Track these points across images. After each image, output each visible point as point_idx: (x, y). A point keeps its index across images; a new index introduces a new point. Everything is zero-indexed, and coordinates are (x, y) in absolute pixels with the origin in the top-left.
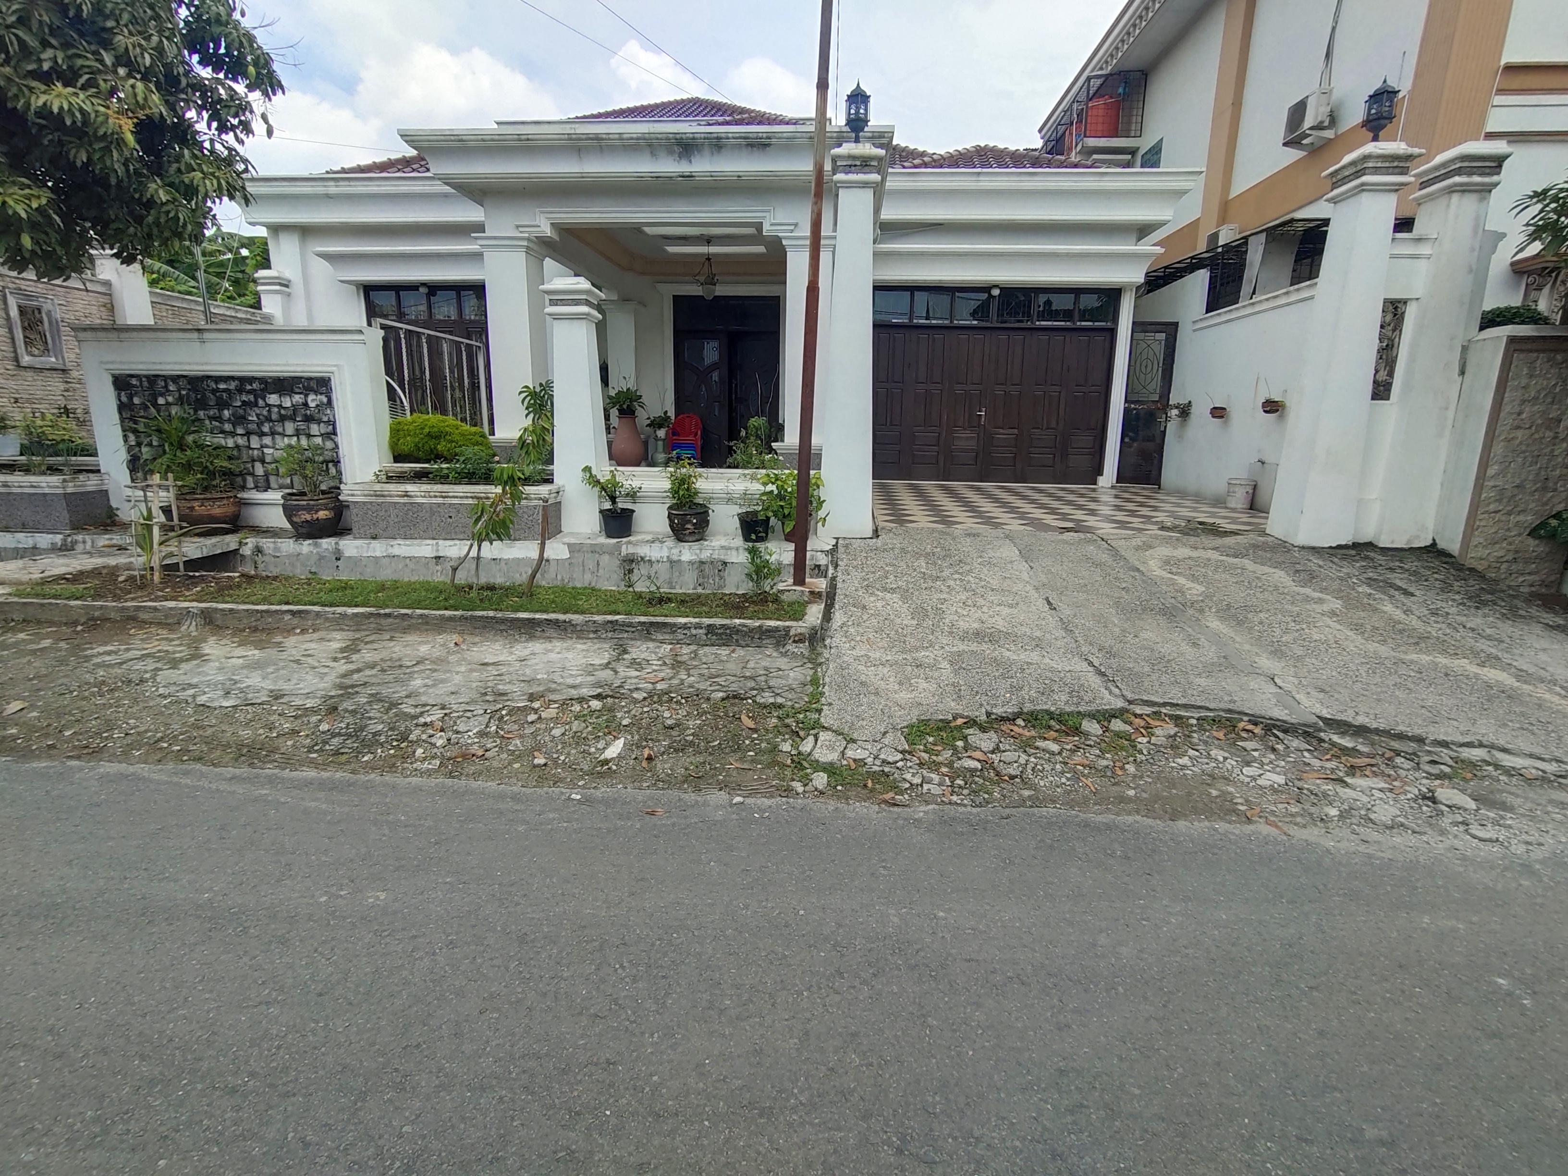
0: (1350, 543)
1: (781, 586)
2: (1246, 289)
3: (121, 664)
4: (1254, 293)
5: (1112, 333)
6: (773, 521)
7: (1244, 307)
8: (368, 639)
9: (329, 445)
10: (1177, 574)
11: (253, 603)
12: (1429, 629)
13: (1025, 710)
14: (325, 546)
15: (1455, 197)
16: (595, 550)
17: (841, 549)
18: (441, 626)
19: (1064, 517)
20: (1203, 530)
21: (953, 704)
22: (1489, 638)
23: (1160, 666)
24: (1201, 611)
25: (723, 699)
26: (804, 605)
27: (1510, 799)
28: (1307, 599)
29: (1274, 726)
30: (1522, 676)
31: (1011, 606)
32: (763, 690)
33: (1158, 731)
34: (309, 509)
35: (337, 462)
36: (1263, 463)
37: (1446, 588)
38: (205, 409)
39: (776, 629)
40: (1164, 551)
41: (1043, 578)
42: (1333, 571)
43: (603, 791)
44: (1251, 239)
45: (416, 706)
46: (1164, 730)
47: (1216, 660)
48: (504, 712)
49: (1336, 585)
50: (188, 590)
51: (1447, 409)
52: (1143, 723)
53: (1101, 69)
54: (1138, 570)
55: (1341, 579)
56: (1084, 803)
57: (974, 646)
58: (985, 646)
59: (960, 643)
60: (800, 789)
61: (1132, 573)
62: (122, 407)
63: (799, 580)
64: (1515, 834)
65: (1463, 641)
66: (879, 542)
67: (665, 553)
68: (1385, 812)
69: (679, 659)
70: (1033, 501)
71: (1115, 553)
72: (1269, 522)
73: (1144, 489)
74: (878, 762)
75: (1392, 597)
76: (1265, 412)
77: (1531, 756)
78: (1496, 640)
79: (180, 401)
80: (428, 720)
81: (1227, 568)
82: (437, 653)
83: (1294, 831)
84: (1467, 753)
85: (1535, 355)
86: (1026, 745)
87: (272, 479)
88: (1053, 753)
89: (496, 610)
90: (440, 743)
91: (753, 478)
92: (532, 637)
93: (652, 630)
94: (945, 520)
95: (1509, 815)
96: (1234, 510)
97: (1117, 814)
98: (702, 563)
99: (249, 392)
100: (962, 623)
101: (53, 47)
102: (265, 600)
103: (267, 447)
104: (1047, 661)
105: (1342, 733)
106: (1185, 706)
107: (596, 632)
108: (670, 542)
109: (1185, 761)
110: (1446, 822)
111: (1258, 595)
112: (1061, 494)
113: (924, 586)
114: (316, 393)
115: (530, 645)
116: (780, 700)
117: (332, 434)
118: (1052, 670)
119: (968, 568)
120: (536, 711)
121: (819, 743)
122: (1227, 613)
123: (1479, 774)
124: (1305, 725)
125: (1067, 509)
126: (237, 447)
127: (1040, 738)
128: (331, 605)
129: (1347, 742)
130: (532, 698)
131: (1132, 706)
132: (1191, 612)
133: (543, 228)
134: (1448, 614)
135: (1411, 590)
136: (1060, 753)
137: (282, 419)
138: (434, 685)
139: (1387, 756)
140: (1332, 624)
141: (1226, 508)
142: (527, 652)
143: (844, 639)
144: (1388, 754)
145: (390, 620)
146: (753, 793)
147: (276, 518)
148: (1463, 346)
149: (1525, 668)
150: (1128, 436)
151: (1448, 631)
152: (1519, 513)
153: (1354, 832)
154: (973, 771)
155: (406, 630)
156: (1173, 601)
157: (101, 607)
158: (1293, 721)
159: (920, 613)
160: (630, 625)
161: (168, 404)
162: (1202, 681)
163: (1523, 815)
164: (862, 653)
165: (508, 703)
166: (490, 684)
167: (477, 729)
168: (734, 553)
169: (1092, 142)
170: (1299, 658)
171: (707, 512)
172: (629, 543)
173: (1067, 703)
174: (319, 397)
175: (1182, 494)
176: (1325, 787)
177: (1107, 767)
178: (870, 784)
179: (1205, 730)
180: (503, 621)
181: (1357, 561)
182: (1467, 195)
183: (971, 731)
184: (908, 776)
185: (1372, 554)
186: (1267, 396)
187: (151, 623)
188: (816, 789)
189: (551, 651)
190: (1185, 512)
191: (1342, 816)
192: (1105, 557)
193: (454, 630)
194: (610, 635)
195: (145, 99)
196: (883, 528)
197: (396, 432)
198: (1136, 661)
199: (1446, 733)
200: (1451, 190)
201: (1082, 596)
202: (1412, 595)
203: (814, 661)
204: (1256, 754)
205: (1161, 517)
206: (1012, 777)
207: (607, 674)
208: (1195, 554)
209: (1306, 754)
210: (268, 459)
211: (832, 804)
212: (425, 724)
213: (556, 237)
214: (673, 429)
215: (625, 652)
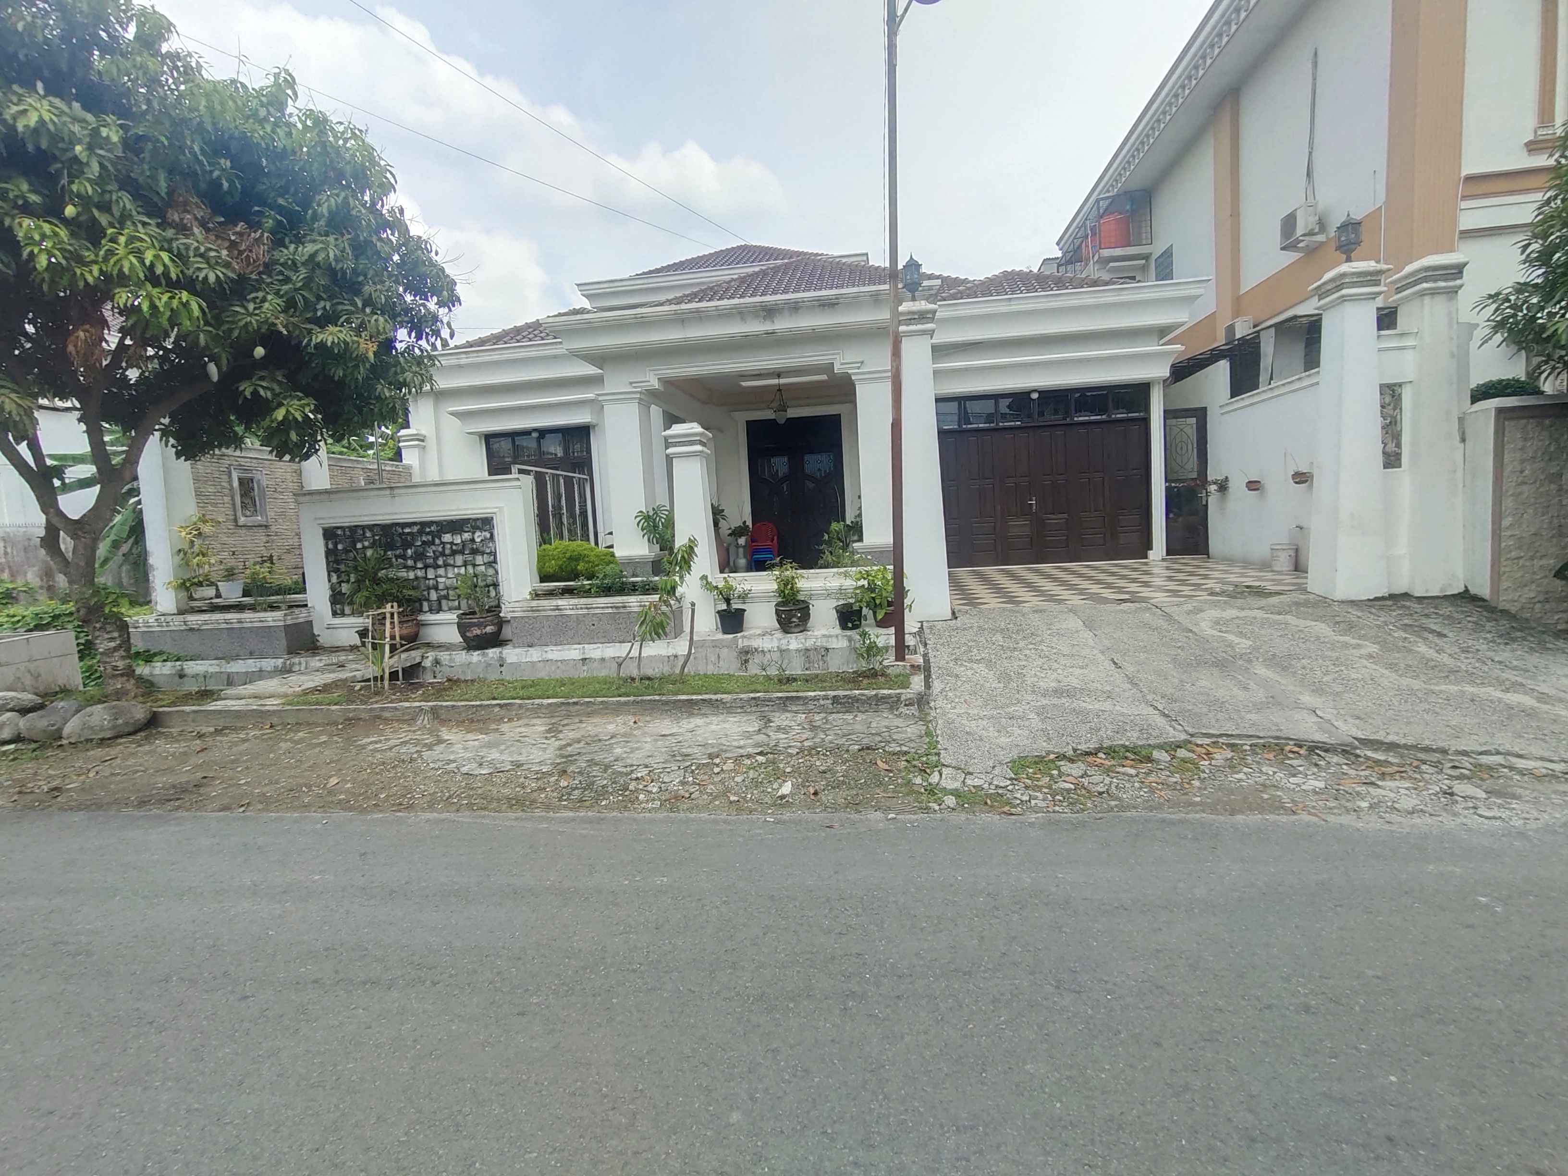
0: (1387, 595)
1: (885, 663)
2: (1263, 377)
3: (391, 749)
4: (1271, 379)
5: (1145, 422)
6: (865, 611)
7: (1264, 391)
8: (562, 723)
9: (491, 571)
10: (1226, 632)
11: (467, 700)
12: (1459, 664)
13: (1105, 746)
14: (491, 655)
15: (1427, 299)
16: (716, 645)
17: (927, 631)
18: (617, 710)
19: (1120, 590)
20: (1249, 593)
21: (1044, 744)
22: (1515, 668)
23: (1216, 707)
24: (1250, 661)
25: (859, 750)
26: (908, 676)
27: (1519, 791)
28: (1346, 645)
29: (1317, 748)
30: (1543, 698)
31: (1082, 668)
32: (889, 742)
33: (1216, 756)
34: (479, 625)
35: (496, 585)
36: (1301, 528)
37: (1478, 627)
38: (392, 550)
39: (890, 696)
40: (1215, 613)
41: (1107, 643)
42: (1370, 619)
43: (787, 816)
44: (1261, 333)
45: (626, 767)
46: (1221, 756)
47: (1264, 699)
48: (693, 768)
49: (1373, 632)
50: (413, 693)
51: (1455, 471)
52: (1204, 751)
53: (1108, 191)
54: (1191, 631)
55: (1379, 627)
56: (1159, 807)
57: (1055, 701)
58: (1064, 700)
59: (1042, 699)
60: (937, 808)
61: (1186, 634)
62: (328, 553)
63: (900, 657)
64: (1517, 814)
65: (1491, 673)
66: (958, 623)
67: (775, 644)
68: (1408, 802)
69: (814, 724)
70: (1089, 578)
71: (1168, 617)
72: (1309, 581)
73: (1193, 559)
74: (993, 787)
75: (1425, 639)
76: (1296, 483)
77: (1542, 759)
78: (1522, 670)
79: (373, 545)
80: (639, 775)
81: (1272, 624)
82: (622, 729)
83: (1331, 818)
84: (1485, 760)
85: (1524, 421)
86: (1108, 771)
87: (444, 602)
88: (1131, 776)
89: (659, 695)
90: (655, 790)
91: (846, 575)
92: (691, 715)
93: (788, 703)
94: (1012, 600)
95: (1515, 801)
96: (1279, 573)
97: (1187, 813)
98: (807, 650)
99: (428, 534)
100: (1041, 683)
101: (323, 299)
102: (476, 698)
103: (441, 576)
104: (1118, 708)
105: (1376, 750)
106: (1239, 736)
107: (742, 707)
108: (779, 634)
109: (1241, 776)
110: (1458, 808)
111: (1301, 645)
112: (1115, 569)
113: (1004, 656)
114: (481, 530)
115: (692, 720)
116: (904, 749)
117: (492, 564)
118: (1122, 714)
119: (1039, 639)
120: (717, 765)
121: (944, 776)
122: (1273, 661)
123: (1496, 775)
124: (1341, 745)
125: (1122, 583)
126: (417, 578)
127: (1119, 766)
128: (529, 698)
129: (1380, 756)
130: (711, 756)
131: (1193, 739)
132: (1240, 662)
133: (652, 382)
134: (1478, 650)
135: (1445, 632)
136: (1137, 776)
137: (454, 553)
138: (632, 752)
139: (1414, 765)
140: (1369, 665)
141: (1272, 571)
142: (692, 726)
143: (945, 701)
144: (1415, 763)
145: (578, 707)
146: (902, 812)
147: (452, 635)
148: (1459, 418)
149: (1546, 692)
150: (1172, 512)
151: (1477, 665)
152: (1542, 557)
153: (1381, 817)
154: (1068, 791)
155: (589, 715)
156: (1224, 655)
157: (355, 710)
158: (1332, 742)
159: (1005, 677)
160: (770, 700)
161: (364, 548)
162: (1253, 717)
163: (1527, 801)
164: (963, 711)
165: (695, 761)
166: (674, 749)
167: (677, 780)
168: (834, 639)
169: (1106, 253)
170: (1338, 694)
171: (808, 607)
172: (744, 637)
173: (1138, 738)
174: (484, 533)
175: (1230, 561)
176: (1358, 789)
177: (1176, 783)
178: (989, 802)
179: (1257, 754)
180: (667, 703)
181: (1394, 610)
182: (1436, 296)
183: (1062, 763)
184: (1018, 796)
185: (1408, 604)
186: (1296, 469)
187: (392, 720)
188: (949, 807)
189: (711, 724)
190: (1233, 578)
191: (1371, 807)
192: (1161, 622)
193: (628, 713)
194: (754, 709)
195: (384, 328)
196: (960, 611)
197: (542, 558)
198: (1194, 704)
199: (1467, 745)
200: (1422, 294)
201: (1143, 656)
202: (1445, 636)
203: (924, 718)
204: (1301, 769)
205: (1210, 584)
206: (1101, 793)
207: (761, 738)
208: (1243, 614)
209: (1345, 767)
210: (441, 586)
211: (963, 816)
212: (637, 779)
213: (662, 389)
214: (752, 536)
215: (770, 721)
